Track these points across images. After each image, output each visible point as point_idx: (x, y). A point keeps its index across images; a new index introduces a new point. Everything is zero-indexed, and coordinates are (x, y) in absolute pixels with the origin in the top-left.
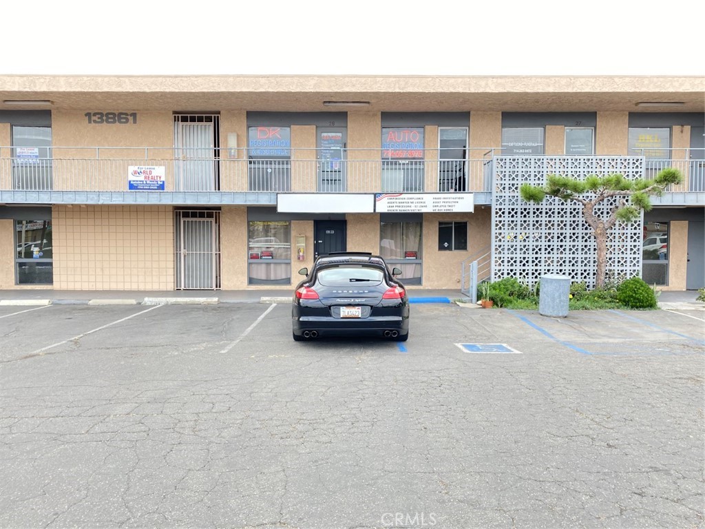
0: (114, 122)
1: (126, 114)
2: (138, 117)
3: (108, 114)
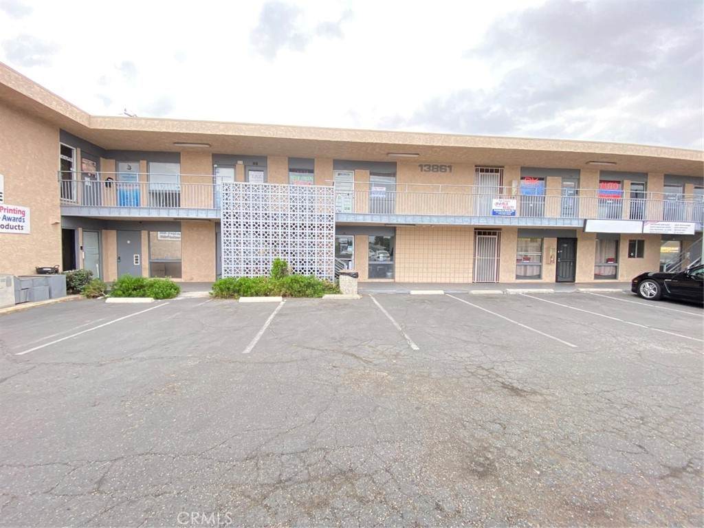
0: (437, 171)
1: (445, 166)
2: (453, 168)
3: (433, 166)
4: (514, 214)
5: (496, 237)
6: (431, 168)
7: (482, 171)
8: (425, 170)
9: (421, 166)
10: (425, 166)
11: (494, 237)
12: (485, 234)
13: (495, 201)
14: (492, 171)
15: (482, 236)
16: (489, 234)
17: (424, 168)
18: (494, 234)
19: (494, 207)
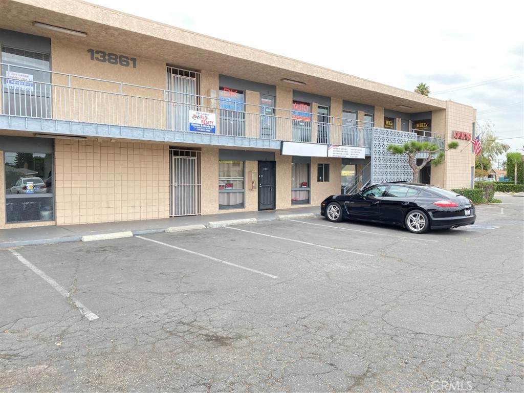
0: (116, 63)
1: (127, 58)
2: (137, 62)
3: (110, 55)
4: (213, 131)
5: (196, 158)
6: (107, 57)
7: (175, 72)
8: (97, 59)
9: (91, 51)
10: (98, 52)
11: (193, 158)
12: (182, 154)
13: (192, 113)
14: (187, 74)
15: (179, 157)
16: (188, 154)
17: (96, 55)
18: (193, 154)
19: (191, 121)
